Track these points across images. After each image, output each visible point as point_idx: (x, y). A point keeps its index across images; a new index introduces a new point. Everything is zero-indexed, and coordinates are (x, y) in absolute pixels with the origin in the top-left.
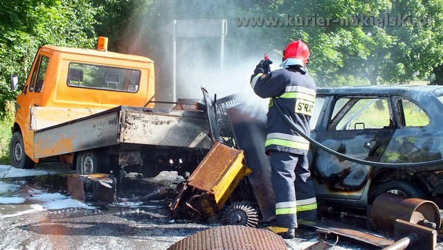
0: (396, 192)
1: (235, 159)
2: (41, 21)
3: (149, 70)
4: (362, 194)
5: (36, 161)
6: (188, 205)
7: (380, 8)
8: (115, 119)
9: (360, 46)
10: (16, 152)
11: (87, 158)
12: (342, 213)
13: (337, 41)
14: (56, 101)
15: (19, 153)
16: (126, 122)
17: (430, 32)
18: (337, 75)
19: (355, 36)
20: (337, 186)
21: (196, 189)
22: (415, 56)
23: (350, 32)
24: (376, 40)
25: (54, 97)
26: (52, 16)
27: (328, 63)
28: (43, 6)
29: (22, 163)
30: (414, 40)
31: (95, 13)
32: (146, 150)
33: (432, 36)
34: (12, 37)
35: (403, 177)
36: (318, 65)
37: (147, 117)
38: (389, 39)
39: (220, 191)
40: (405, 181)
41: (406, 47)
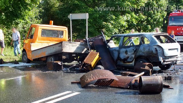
0: (142, 62)
1: (96, 55)
3: (66, 31)
4: (133, 63)
5: (32, 60)
6: (84, 68)
7: (140, 6)
8: (61, 45)
9: (134, 20)
10: (24, 58)
11: (51, 58)
12: (127, 69)
13: (125, 18)
14: (38, 41)
15: (25, 58)
17: (159, 14)
18: (126, 30)
19: (132, 16)
20: (126, 62)
21: (86, 63)
22: (154, 23)
23: (130, 15)
24: (139, 17)
25: (37, 40)
27: (122, 26)
29: (26, 62)
30: (154, 17)
31: (39, 11)
32: (70, 54)
33: (160, 15)
35: (144, 58)
36: (119, 27)
37: (70, 44)
38: (144, 17)
39: (93, 64)
40: (144, 59)
41: (151, 19)
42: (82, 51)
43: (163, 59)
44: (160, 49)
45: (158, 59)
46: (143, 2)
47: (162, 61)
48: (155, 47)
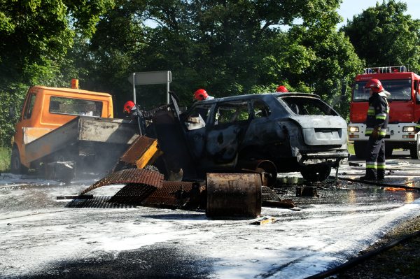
1: (151, 145)
2: (35, 75)
3: (108, 102)
4: (234, 164)
5: (28, 165)
7: (302, 67)
8: (76, 125)
10: (15, 163)
14: (42, 124)
16: (83, 126)
20: (219, 161)
25: (40, 122)
26: (44, 72)
28: (36, 65)
29: (19, 171)
34: (13, 86)
37: (97, 123)
39: (141, 164)
42: (128, 141)
43: (301, 152)
44: (293, 128)
45: (290, 152)
46: (306, 59)
47: (300, 157)
48: (282, 122)
